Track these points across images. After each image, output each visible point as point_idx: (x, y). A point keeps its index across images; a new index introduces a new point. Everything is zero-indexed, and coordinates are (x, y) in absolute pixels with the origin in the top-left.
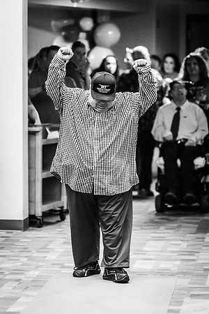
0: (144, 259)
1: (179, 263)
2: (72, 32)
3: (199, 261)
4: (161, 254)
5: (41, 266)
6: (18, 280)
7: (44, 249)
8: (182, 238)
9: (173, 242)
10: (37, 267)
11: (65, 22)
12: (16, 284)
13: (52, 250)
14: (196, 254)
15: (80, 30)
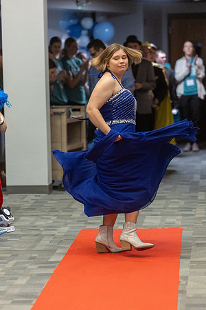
0: (152, 215)
1: (181, 217)
2: (76, 30)
3: (197, 216)
4: (165, 210)
6: (53, 235)
7: (69, 209)
8: (179, 197)
9: (172, 201)
11: (71, 21)
13: (75, 209)
14: (194, 210)
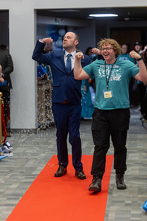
2: (55, 36)
5: (46, 151)
6: (36, 159)
7: (47, 143)
10: (44, 152)
11: (53, 31)
12: (34, 161)
13: (51, 143)
15: (59, 36)
